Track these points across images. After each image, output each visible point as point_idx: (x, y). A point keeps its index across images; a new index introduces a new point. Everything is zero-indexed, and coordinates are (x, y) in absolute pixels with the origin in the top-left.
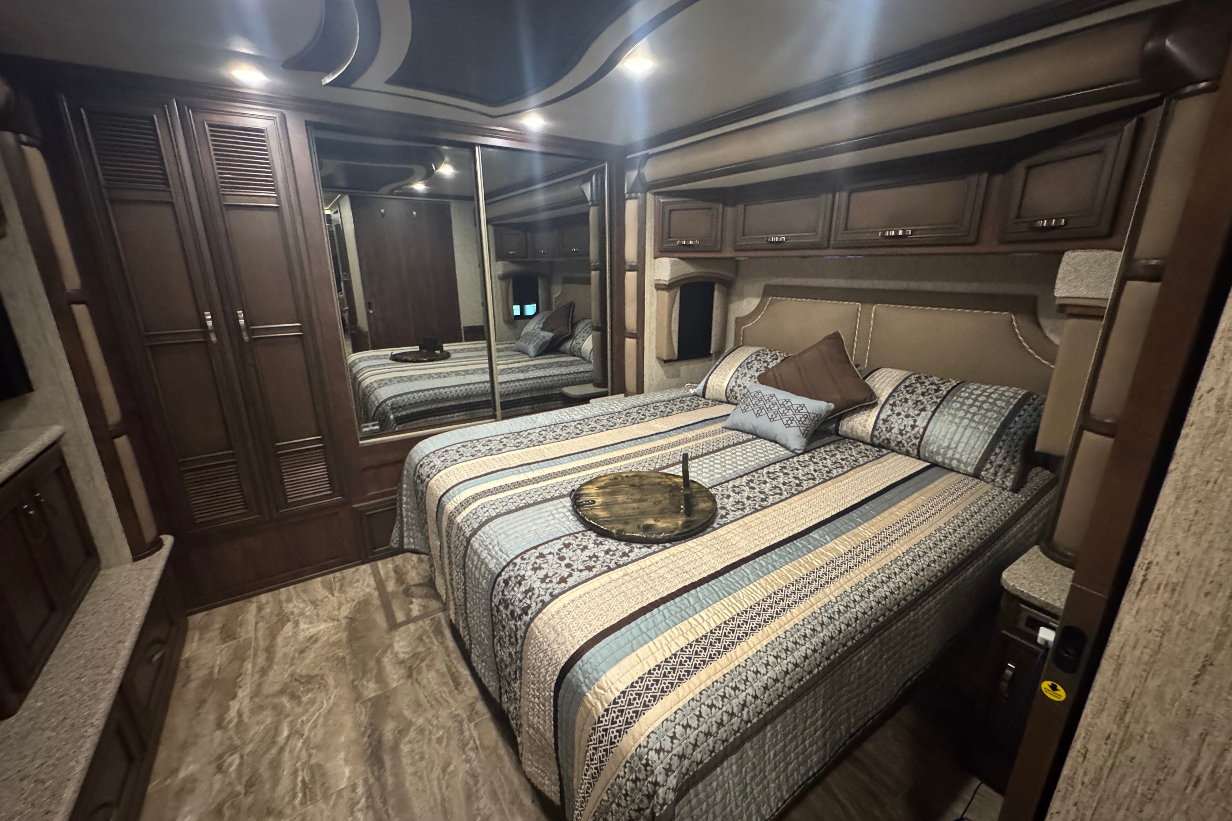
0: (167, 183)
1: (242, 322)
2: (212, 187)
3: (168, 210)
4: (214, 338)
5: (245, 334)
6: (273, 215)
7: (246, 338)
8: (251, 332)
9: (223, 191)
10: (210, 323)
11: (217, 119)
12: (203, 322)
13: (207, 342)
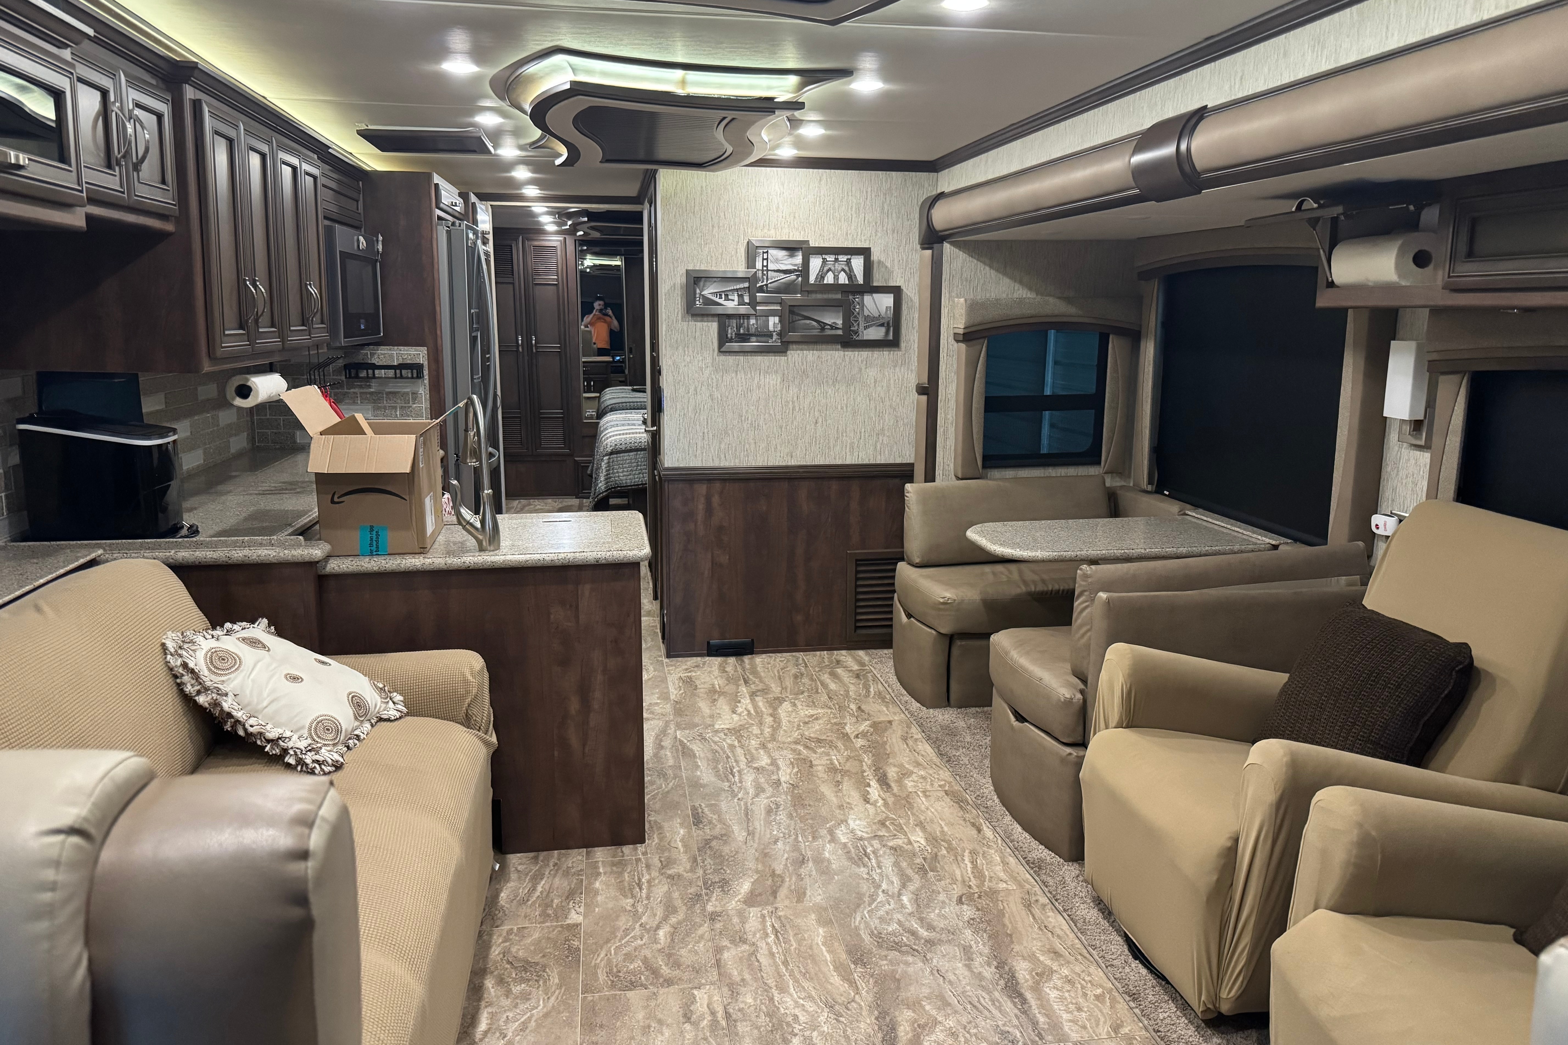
0: (513, 275)
1: (534, 342)
2: (530, 272)
3: (511, 286)
4: (520, 349)
5: (534, 348)
6: (555, 287)
7: (534, 350)
8: (537, 348)
9: (535, 277)
10: (520, 342)
11: (536, 243)
12: (517, 340)
13: (517, 351)
